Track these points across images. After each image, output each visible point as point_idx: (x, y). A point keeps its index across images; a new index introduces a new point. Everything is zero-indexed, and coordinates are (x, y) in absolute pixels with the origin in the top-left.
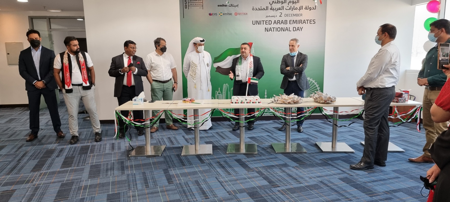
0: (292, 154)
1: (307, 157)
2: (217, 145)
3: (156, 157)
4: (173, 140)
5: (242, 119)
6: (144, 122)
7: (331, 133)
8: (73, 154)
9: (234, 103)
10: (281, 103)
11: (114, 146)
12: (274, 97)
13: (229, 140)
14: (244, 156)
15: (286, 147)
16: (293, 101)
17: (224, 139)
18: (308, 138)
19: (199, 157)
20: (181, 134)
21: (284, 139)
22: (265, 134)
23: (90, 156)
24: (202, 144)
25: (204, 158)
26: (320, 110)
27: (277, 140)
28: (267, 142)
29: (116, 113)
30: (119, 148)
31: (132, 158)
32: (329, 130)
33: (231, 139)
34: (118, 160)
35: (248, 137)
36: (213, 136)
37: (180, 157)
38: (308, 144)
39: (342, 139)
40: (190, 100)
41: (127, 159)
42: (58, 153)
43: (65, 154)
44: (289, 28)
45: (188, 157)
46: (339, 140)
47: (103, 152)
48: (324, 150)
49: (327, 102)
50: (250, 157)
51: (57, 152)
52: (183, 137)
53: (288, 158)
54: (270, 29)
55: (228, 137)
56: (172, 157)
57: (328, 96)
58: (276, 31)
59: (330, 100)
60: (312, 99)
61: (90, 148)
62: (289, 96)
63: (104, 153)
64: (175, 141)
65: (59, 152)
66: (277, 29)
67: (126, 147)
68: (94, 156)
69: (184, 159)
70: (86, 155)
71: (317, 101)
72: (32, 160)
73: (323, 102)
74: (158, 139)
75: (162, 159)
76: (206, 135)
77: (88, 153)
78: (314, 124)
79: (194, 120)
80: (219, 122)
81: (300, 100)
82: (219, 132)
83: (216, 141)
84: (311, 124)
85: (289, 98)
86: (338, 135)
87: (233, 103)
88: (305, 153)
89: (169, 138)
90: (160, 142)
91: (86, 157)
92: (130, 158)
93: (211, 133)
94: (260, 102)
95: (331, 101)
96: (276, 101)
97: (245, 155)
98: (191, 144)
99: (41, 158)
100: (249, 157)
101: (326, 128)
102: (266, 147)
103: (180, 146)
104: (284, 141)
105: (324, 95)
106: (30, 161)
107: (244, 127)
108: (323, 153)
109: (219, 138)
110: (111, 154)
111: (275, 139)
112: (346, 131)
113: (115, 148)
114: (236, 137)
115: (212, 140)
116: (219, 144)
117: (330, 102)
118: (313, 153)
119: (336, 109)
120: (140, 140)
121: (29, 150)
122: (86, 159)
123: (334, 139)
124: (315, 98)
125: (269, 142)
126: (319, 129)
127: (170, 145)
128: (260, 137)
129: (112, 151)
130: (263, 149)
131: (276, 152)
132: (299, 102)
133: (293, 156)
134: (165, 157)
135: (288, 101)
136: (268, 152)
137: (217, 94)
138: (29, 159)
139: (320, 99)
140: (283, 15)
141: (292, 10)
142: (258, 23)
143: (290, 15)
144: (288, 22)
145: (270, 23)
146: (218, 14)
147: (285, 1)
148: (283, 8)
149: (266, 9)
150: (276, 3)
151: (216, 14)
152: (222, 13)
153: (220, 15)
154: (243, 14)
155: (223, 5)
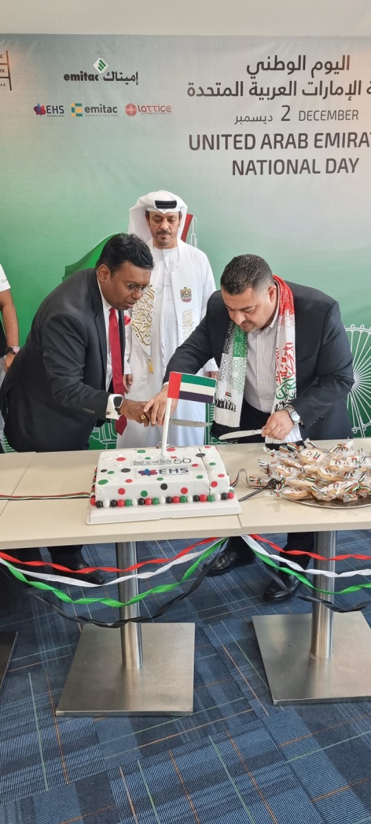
9: (107, 503)
44: (314, 160)
58: (270, 173)
66: (273, 167)
87: (99, 505)
140: (293, 115)
141: (323, 95)
142: (208, 142)
143: (318, 116)
144: (311, 141)
145: (250, 144)
146: (67, 109)
147: (302, 60)
148: (293, 85)
149: (234, 92)
150: (269, 68)
151: (59, 111)
152: (80, 105)
153: (74, 114)
154: (157, 109)
155: (84, 77)
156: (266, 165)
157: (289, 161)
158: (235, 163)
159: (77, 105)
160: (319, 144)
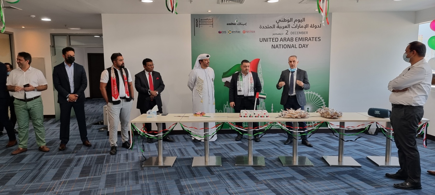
0: (300, 168)
1: (314, 170)
2: (225, 157)
3: (168, 168)
4: (183, 151)
5: (250, 132)
6: (157, 134)
7: (337, 147)
8: (90, 164)
9: (243, 116)
10: (289, 118)
11: (128, 156)
12: (282, 111)
13: (237, 153)
14: (252, 169)
15: (293, 160)
16: (301, 116)
17: (232, 151)
18: (315, 152)
19: (209, 168)
20: (191, 145)
21: (292, 152)
22: (272, 147)
23: (105, 166)
24: (212, 155)
25: (213, 170)
26: (326, 124)
27: (283, 153)
28: (274, 154)
29: (132, 125)
30: (133, 159)
31: (145, 168)
32: (336, 144)
33: (239, 151)
34: (132, 170)
35: (256, 150)
36: (222, 148)
37: (191, 169)
38: (314, 157)
39: (349, 153)
40: (201, 114)
41: (141, 170)
42: (76, 163)
43: (82, 163)
44: (295, 45)
45: (199, 168)
46: (345, 154)
47: (117, 162)
48: (331, 164)
49: (334, 117)
50: (259, 169)
51: (75, 161)
52: (193, 148)
53: (295, 171)
54: (277, 46)
55: (235, 149)
56: (183, 168)
57: (335, 112)
58: (282, 48)
59: (336, 115)
60: (318, 114)
61: (105, 158)
62: (296, 111)
63: (119, 163)
64: (185, 153)
65: (77, 161)
66: (283, 46)
67: (139, 157)
68: (109, 166)
69: (195, 170)
70: (102, 164)
71: (324, 116)
72: (52, 169)
73: (330, 117)
74: (169, 150)
75: (173, 170)
76: (215, 147)
77: (104, 163)
78: (320, 138)
79: (204, 132)
80: (226, 135)
81: (306, 115)
82: (227, 144)
83: (225, 153)
84: (316, 137)
85: (296, 113)
86: (345, 149)
87: (241, 117)
88: (312, 166)
89: (180, 149)
90: (171, 153)
91: (102, 167)
92: (143, 169)
93: (220, 145)
94: (268, 116)
95: (338, 116)
96: (283, 115)
97: (253, 167)
98: (201, 156)
99: (61, 167)
100: (257, 170)
101: (332, 142)
102: (273, 160)
103: (190, 157)
104: (291, 154)
105: (331, 110)
106: (51, 169)
107: (252, 141)
108: (330, 167)
109: (228, 150)
110: (125, 164)
111: (282, 152)
112: (351, 145)
113: (129, 158)
114: (243, 150)
115: (221, 151)
116: (228, 156)
117: (336, 117)
118: (320, 167)
119: (342, 124)
120: (152, 151)
121: (49, 159)
122: (102, 168)
123: (340, 152)
124: (321, 112)
125: (276, 154)
126: (325, 143)
127: (181, 156)
128: (267, 150)
129: (126, 162)
130: (271, 161)
131: (284, 165)
132: (306, 116)
133: (300, 169)
134: (176, 168)
135: (295, 115)
136: (275, 165)
137: (225, 108)
138: (50, 168)
139: (326, 113)
140: (289, 33)
141: (298, 28)
142: (265, 40)
143: (296, 33)
144: (294, 39)
145: (277, 40)
146: (227, 32)
147: (292, 19)
148: (289, 26)
149: (272, 27)
150: (282, 21)
151: (225, 32)
152: (231, 31)
153: (229, 33)
154: (251, 32)
155: (232, 24)
157: (288, 45)
158: (272, 45)
159: (230, 31)
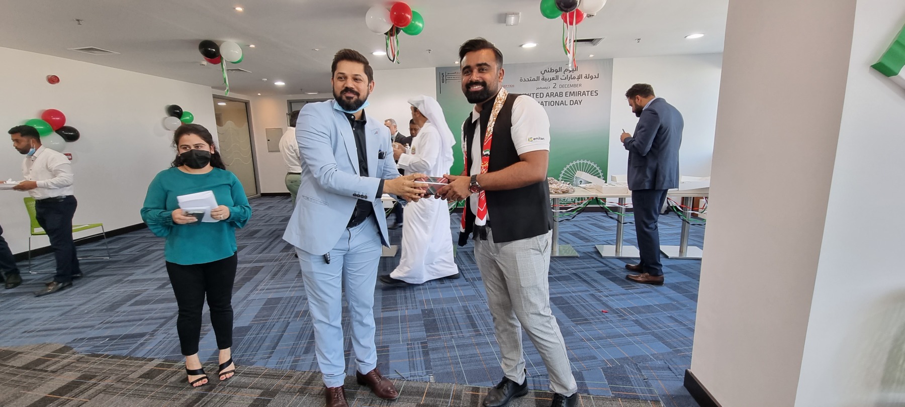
44: (565, 101)
66: (550, 104)
140: (557, 86)
141: (568, 79)
143: (566, 86)
144: (564, 94)
145: (542, 96)
147: (560, 69)
148: (557, 77)
149: (536, 80)
150: (548, 72)
154: (509, 86)
156: (547, 103)
157: (556, 101)
160: (567, 95)
